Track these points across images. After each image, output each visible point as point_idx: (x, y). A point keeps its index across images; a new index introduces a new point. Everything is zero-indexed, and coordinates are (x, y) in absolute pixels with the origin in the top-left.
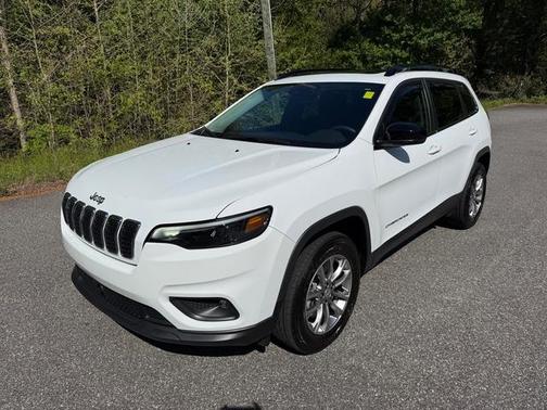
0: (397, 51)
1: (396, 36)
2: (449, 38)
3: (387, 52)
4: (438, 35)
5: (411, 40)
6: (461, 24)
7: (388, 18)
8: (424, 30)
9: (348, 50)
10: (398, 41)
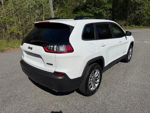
0: (90, 14)
1: (90, 10)
2: (103, 11)
3: (88, 15)
4: (101, 10)
5: (94, 11)
6: (106, 7)
7: (88, 5)
8: (97, 9)
9: (78, 14)
10: (91, 12)
